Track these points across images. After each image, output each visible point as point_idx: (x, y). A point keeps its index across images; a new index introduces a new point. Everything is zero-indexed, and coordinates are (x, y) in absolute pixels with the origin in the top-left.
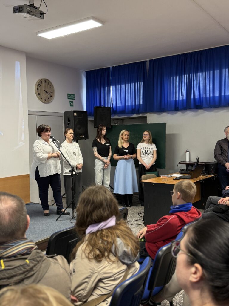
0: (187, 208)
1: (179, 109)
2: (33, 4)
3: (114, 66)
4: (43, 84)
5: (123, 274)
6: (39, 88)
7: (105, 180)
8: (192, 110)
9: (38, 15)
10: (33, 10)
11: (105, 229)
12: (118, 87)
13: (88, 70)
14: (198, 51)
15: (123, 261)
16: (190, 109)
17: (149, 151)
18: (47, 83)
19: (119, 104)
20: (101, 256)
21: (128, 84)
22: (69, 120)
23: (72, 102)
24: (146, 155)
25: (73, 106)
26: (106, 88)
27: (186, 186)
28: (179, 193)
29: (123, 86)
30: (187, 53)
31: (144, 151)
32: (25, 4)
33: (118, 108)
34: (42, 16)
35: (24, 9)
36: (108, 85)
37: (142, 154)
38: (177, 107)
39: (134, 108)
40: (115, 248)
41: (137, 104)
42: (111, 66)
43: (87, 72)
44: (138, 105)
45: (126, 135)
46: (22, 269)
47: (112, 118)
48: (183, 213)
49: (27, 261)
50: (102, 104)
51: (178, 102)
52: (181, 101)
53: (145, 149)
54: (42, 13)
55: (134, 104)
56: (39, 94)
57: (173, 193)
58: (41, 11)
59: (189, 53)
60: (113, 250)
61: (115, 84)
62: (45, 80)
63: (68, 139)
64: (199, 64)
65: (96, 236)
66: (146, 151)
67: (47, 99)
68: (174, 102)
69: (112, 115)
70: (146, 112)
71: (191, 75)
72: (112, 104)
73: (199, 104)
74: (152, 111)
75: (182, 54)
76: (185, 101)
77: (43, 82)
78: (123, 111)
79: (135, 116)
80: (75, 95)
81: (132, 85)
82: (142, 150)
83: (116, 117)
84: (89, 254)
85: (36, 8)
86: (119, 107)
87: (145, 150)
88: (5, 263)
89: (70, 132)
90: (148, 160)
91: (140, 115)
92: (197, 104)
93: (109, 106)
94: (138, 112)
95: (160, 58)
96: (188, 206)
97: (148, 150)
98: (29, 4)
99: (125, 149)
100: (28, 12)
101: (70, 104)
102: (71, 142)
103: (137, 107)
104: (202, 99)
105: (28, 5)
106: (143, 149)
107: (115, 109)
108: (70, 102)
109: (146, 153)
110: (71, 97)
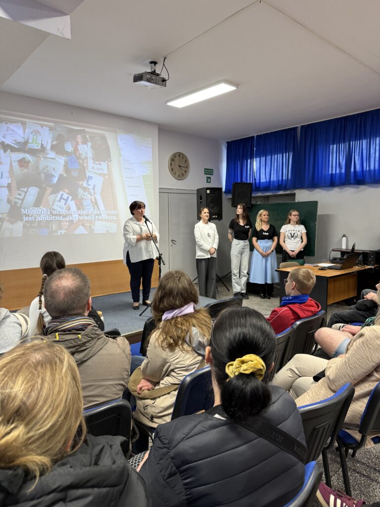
0: (302, 300)
1: (336, 184)
2: (155, 70)
3: (259, 134)
4: (177, 159)
5: (197, 366)
6: (173, 163)
7: (243, 267)
8: (353, 186)
9: (159, 82)
10: (154, 77)
11: (180, 317)
12: (263, 159)
13: (230, 141)
14: (362, 113)
15: (199, 352)
16: (349, 184)
17: (296, 234)
18: (181, 157)
19: (263, 180)
20: (174, 345)
21: (275, 155)
22: (201, 199)
23: (210, 178)
24: (292, 238)
25: (210, 182)
26: (249, 161)
27: (304, 277)
28: (294, 283)
29: (269, 158)
30: (347, 116)
31: (289, 234)
32: (145, 72)
33: (261, 184)
34: (164, 83)
35: (144, 77)
36: (252, 158)
37: (287, 238)
38: (333, 182)
39: (280, 183)
40: (190, 337)
41: (284, 178)
42: (255, 135)
43: (228, 143)
44: (285, 180)
45: (265, 215)
46: (73, 342)
47: (253, 195)
48: (297, 305)
49: (80, 336)
50: (244, 180)
51: (334, 175)
52: (338, 175)
53: (291, 232)
54: (164, 80)
55: (280, 179)
56: (172, 169)
57: (287, 281)
58: (163, 78)
59: (350, 116)
60: (187, 339)
61: (259, 155)
62: (180, 155)
63: (203, 220)
64: (363, 129)
65: (171, 323)
66: (293, 234)
67: (181, 175)
68: (330, 176)
69: (253, 193)
70: (295, 188)
71: (351, 143)
72: (255, 179)
73: (362, 178)
74: (302, 186)
75: (341, 118)
76: (343, 176)
77: (177, 156)
78: (268, 187)
79: (281, 192)
80: (213, 170)
81: (280, 156)
82: (287, 234)
83: (260, 194)
84: (162, 342)
85: (158, 75)
86: (263, 182)
87: (291, 234)
88: (60, 336)
89: (204, 212)
90: (293, 245)
91: (288, 192)
92: (359, 179)
93: (251, 182)
94: (285, 189)
95: (314, 123)
96: (303, 298)
97: (294, 233)
98: (150, 71)
99: (265, 232)
100: (149, 80)
101: (207, 180)
102: (207, 223)
103: (284, 182)
104: (364, 172)
105: (149, 73)
106: (288, 232)
107: (258, 185)
108: (207, 177)
109: (292, 237)
110: (209, 172)
